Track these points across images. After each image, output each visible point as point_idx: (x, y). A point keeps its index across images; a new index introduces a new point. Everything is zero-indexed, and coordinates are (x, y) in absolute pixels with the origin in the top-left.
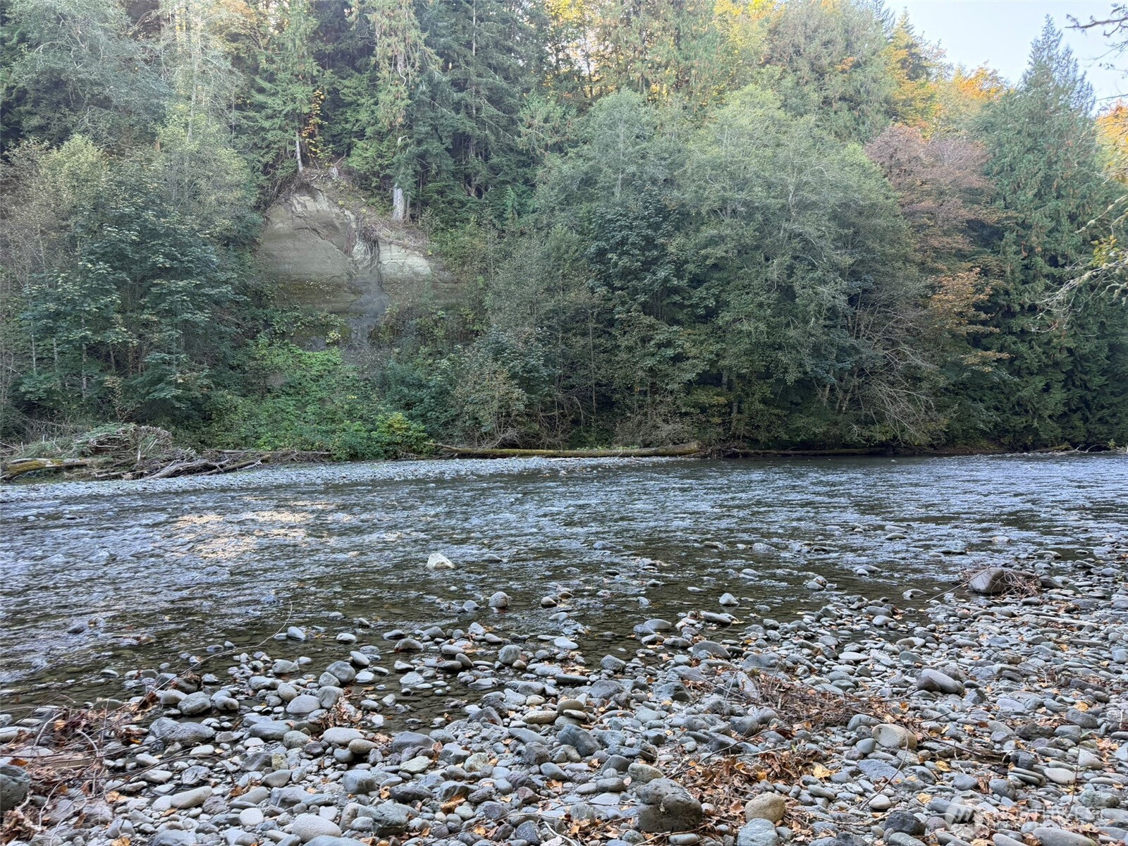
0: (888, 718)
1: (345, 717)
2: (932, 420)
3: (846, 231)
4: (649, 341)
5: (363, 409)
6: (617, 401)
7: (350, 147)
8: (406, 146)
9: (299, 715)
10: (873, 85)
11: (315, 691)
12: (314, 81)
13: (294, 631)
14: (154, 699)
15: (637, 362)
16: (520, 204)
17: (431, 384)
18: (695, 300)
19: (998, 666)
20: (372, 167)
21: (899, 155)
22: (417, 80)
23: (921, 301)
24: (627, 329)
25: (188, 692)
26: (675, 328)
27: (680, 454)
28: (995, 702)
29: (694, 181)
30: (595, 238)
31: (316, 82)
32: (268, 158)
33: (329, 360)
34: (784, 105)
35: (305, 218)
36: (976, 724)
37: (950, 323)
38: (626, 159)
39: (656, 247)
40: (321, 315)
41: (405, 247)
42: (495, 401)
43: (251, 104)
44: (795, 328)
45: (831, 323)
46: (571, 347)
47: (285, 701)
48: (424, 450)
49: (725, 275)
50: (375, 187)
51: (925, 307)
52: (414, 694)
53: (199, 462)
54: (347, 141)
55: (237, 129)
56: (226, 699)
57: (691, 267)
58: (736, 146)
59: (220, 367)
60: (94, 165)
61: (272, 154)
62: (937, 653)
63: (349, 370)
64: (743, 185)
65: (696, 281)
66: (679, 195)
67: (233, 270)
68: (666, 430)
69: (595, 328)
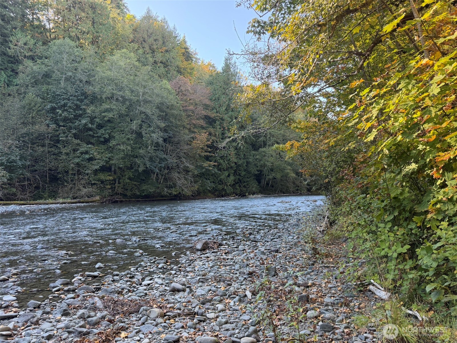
0: (155, 306)
2: (192, 186)
3: (162, 113)
4: (77, 151)
6: (60, 178)
10: (173, 60)
15: (71, 160)
18: (99, 134)
19: (199, 277)
21: (182, 88)
23: (189, 143)
24: (66, 145)
26: (90, 146)
27: (91, 202)
28: (196, 292)
29: (99, 84)
30: (50, 102)
34: (138, 60)
36: (187, 302)
37: (199, 151)
38: (67, 69)
39: (81, 109)
44: (143, 149)
45: (157, 148)
46: (36, 151)
49: (113, 125)
51: (190, 145)
57: (97, 120)
58: (118, 73)
62: (180, 276)
64: (121, 89)
65: (100, 126)
66: (93, 89)
68: (84, 191)
69: (49, 143)
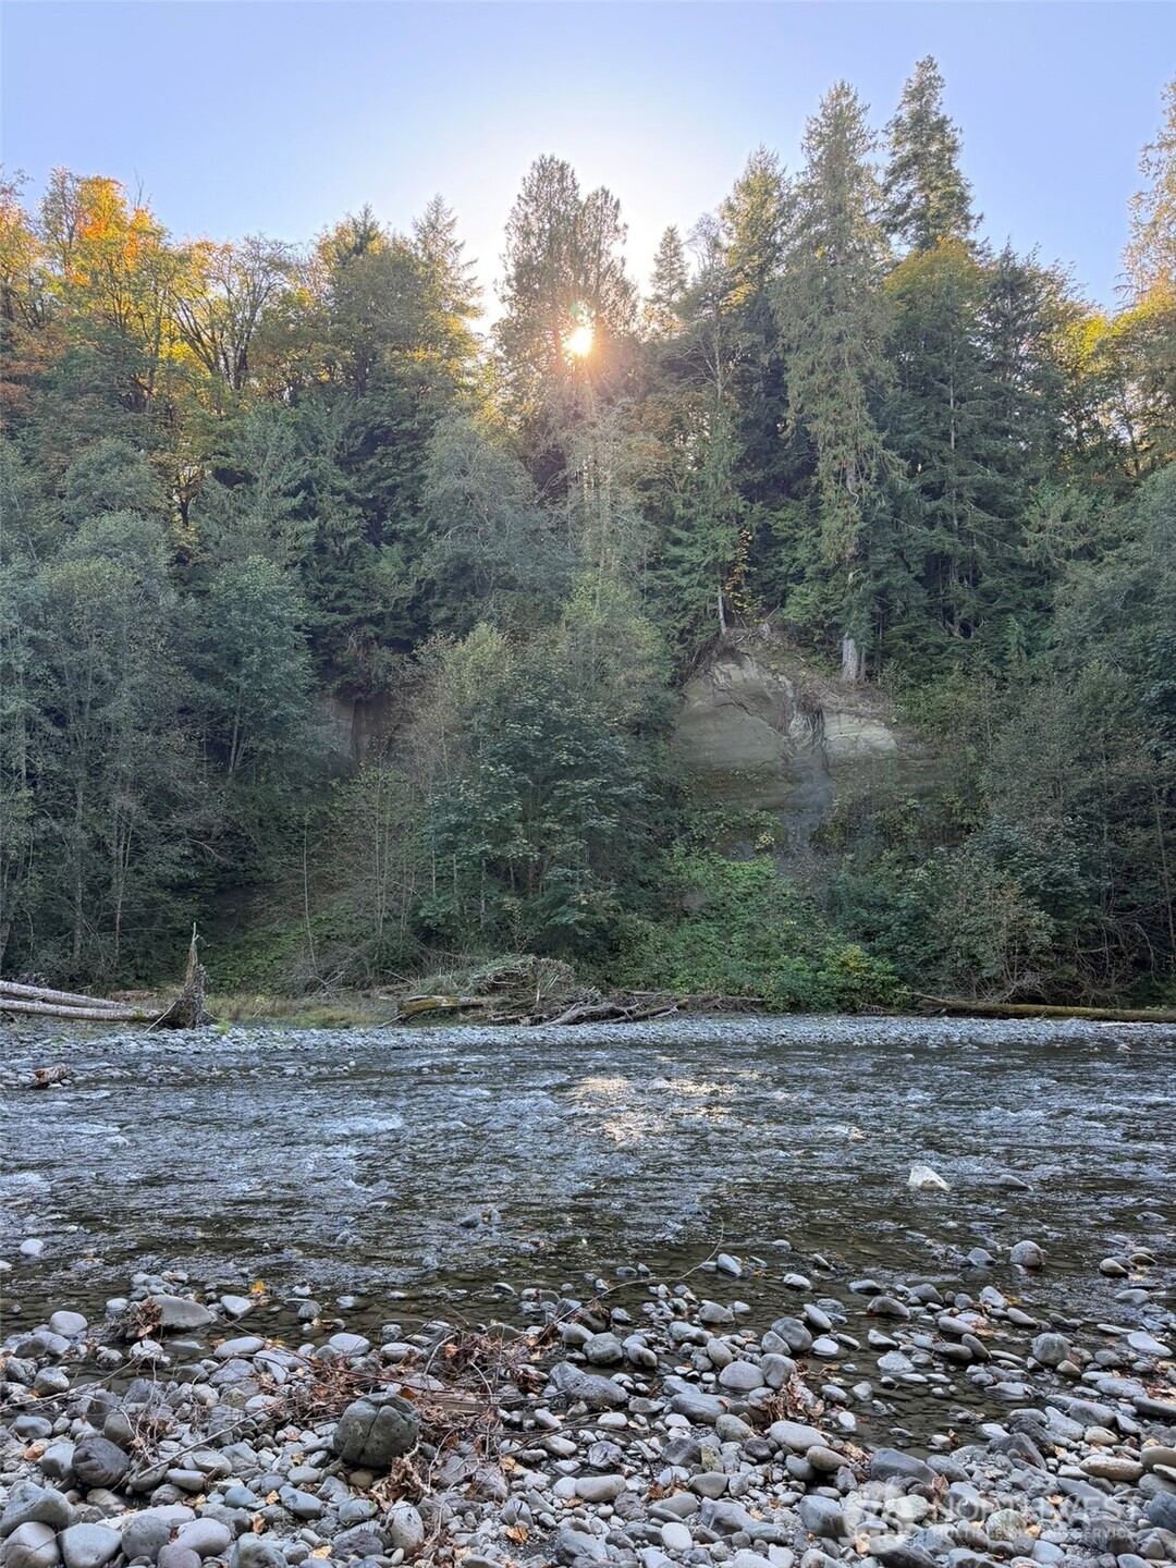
1: (800, 1407)
5: (805, 939)
7: (785, 595)
8: (860, 582)
9: (736, 1392)
11: (756, 1357)
12: (740, 519)
13: (726, 1260)
14: (555, 1333)
16: (1030, 639)
17: (902, 904)
20: (814, 617)
22: (874, 495)
25: (595, 1331)
30: (1157, 677)
31: (743, 520)
32: (685, 623)
33: (759, 873)
35: (729, 691)
40: (749, 813)
41: (859, 715)
42: (1002, 930)
43: (665, 561)
46: (1126, 844)
47: (717, 1366)
48: (895, 1001)
50: (818, 642)
52: (901, 1388)
53: (605, 1006)
54: (782, 587)
55: (649, 592)
56: (642, 1349)
59: (629, 884)
60: (498, 655)
61: (690, 616)
63: (785, 885)
67: (644, 763)
69: (1166, 814)
